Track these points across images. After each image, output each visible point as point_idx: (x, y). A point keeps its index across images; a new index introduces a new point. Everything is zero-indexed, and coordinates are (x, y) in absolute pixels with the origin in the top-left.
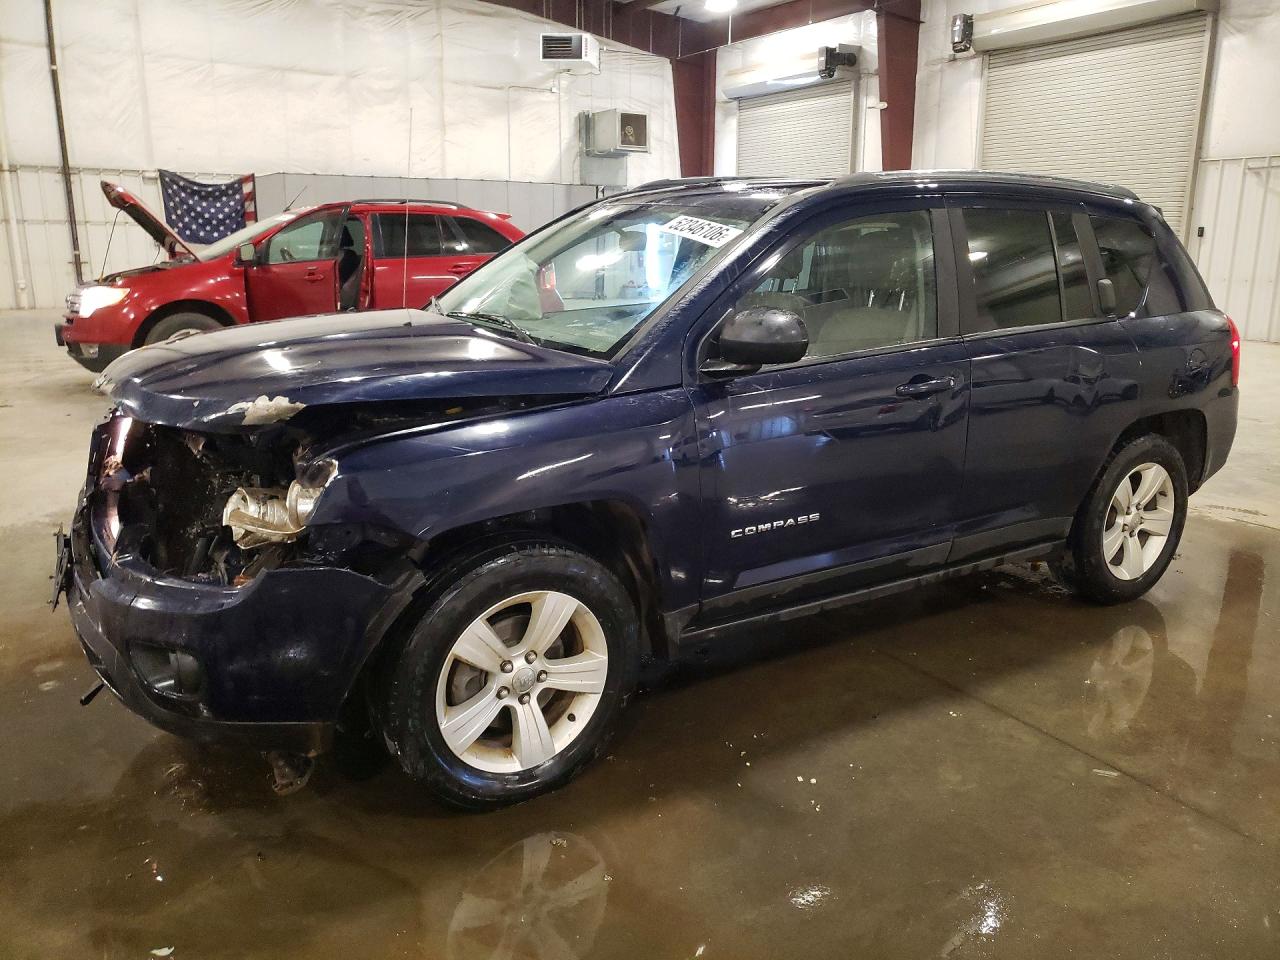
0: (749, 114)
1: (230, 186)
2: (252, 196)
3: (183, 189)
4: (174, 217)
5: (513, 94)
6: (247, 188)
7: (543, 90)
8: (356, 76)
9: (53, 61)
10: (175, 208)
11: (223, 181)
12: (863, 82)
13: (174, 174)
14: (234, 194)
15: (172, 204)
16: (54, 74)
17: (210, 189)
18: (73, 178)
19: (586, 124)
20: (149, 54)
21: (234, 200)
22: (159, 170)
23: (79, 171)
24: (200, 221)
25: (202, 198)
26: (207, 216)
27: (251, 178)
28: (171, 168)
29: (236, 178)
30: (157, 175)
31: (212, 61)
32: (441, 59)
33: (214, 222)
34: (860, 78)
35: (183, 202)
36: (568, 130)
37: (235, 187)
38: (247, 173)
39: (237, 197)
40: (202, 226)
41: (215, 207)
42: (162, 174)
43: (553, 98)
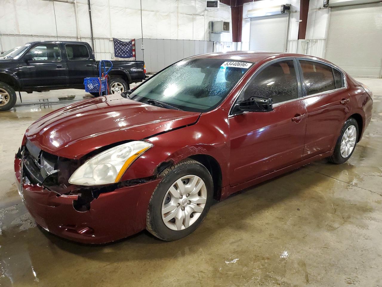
0: (253, 22)
1: (129, 42)
2: (134, 45)
3: (118, 43)
4: (116, 51)
5: (194, 17)
6: (133, 43)
7: (201, 15)
8: (158, 12)
9: (90, 8)
10: (117, 48)
11: (128, 41)
12: (291, 14)
13: (116, 39)
14: (130, 44)
15: (116, 47)
16: (90, 12)
17: (125, 43)
18: (94, 40)
19: (212, 25)
20: (111, 6)
21: (130, 46)
22: (113, 38)
23: (95, 38)
24: (122, 52)
25: (123, 46)
26: (124, 50)
27: (134, 40)
28: (116, 37)
29: (131, 40)
30: (112, 39)
31: (125, 8)
32: (178, 7)
33: (126, 52)
34: (290, 13)
35: (118, 47)
36: (207, 26)
37: (130, 42)
38: (133, 38)
39: (131, 45)
40: (123, 53)
41: (126, 48)
42: (114, 39)
43: (204, 17)
